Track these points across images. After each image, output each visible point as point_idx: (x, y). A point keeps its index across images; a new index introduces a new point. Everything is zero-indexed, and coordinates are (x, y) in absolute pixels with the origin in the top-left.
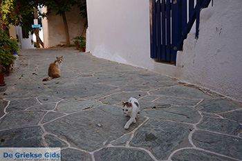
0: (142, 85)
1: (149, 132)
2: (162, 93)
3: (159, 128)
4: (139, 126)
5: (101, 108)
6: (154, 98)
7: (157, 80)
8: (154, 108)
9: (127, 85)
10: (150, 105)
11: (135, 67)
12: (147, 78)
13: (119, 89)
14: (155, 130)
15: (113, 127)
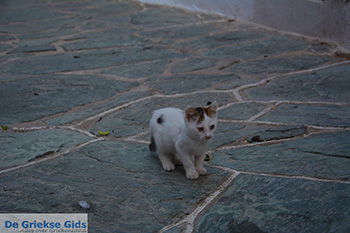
0: (214, 71)
1: (239, 217)
2: (280, 91)
3: (272, 201)
4: (209, 200)
5: (88, 151)
6: (254, 109)
7: (265, 51)
8: (256, 139)
9: (167, 73)
10: (243, 134)
11: (194, 15)
12: (233, 46)
13: (143, 89)
14: (259, 208)
15: (128, 208)
